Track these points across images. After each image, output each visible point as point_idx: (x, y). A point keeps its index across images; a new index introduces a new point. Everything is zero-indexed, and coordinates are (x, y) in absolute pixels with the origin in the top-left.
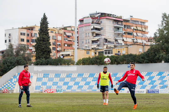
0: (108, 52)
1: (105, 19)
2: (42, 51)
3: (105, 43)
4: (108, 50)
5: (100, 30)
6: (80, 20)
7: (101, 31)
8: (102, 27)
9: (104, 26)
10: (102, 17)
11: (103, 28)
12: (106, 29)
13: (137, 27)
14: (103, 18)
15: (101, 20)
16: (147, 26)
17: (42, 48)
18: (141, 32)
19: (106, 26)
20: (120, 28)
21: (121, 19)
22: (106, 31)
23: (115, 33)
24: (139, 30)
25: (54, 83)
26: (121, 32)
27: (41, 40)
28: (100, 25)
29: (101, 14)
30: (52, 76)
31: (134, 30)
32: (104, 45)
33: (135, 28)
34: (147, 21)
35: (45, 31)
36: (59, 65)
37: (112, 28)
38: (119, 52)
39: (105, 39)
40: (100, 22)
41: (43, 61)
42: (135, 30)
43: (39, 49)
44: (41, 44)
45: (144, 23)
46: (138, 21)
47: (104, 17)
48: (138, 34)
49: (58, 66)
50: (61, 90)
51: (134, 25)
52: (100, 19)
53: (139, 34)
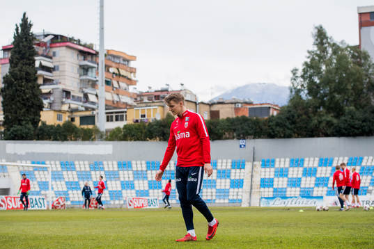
1: (64, 48)
2: (24, 105)
3: (64, 100)
5: (51, 72)
6: (3, 47)
7: (54, 72)
8: (56, 64)
9: (61, 63)
10: (58, 42)
11: (58, 67)
12: (66, 69)
13: (118, 69)
14: (58, 45)
15: (54, 50)
16: (135, 69)
17: (25, 98)
18: (125, 80)
19: (66, 63)
20: (90, 70)
21: (92, 49)
22: (66, 73)
23: (81, 80)
24: (123, 76)
26: (92, 77)
27: (21, 78)
28: (51, 60)
29: (53, 37)
31: (114, 76)
32: (63, 103)
33: (116, 71)
34: (135, 57)
35: (29, 55)
37: (76, 68)
39: (64, 91)
40: (51, 54)
41: (29, 129)
42: (116, 75)
43: (18, 99)
44: (21, 86)
45: (128, 61)
46: (118, 57)
47: (62, 44)
48: (121, 84)
50: (41, 201)
51: (114, 65)
52: (51, 47)
53: (123, 85)
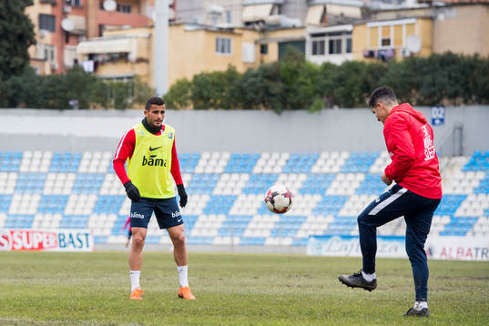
0: (331, 43)
4: (330, 34)
25: (46, 199)
30: (36, 162)
36: (71, 108)
38: (386, 42)
49: (67, 112)
50: (83, 238)
